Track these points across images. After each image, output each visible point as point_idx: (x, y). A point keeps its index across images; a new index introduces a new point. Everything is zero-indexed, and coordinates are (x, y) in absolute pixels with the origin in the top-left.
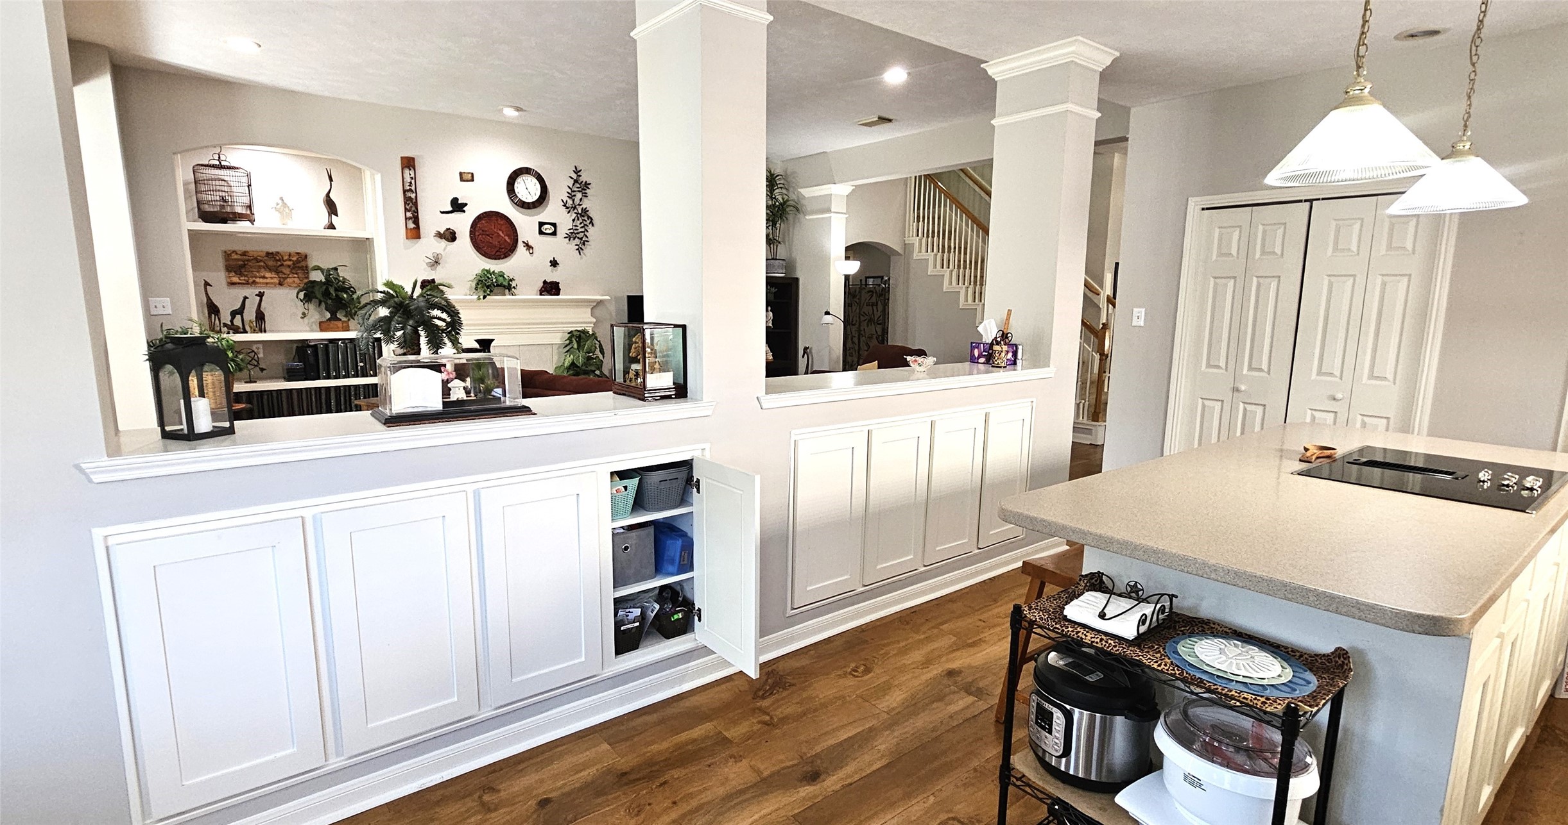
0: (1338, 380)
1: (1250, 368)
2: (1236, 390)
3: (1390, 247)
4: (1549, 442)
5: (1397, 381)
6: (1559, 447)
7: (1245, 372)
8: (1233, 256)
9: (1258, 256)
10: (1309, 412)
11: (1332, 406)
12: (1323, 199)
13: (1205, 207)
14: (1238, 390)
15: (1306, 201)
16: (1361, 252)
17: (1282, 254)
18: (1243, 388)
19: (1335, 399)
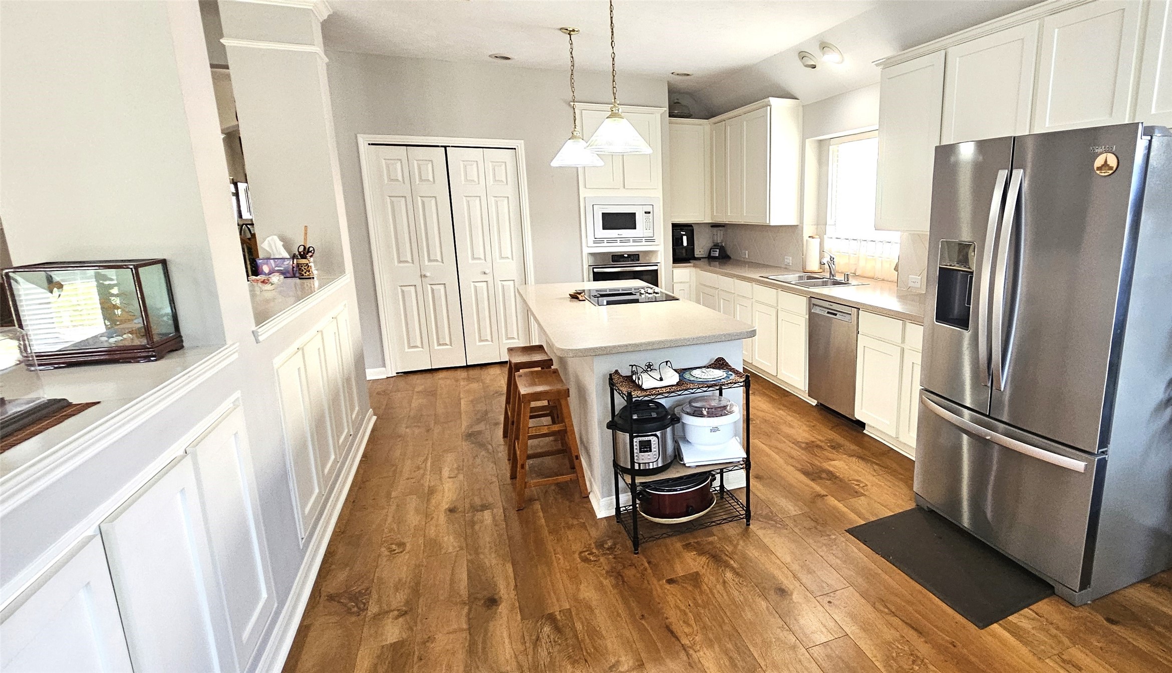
0: (484, 261)
1: (430, 260)
2: (423, 276)
3: (495, 180)
4: (581, 279)
5: (514, 258)
6: (585, 280)
7: (426, 263)
8: (399, 181)
9: (417, 182)
10: (472, 284)
11: (484, 278)
12: (452, 146)
13: (370, 143)
14: (425, 276)
15: (442, 146)
16: (480, 183)
17: (434, 181)
18: (428, 274)
19: (485, 273)
